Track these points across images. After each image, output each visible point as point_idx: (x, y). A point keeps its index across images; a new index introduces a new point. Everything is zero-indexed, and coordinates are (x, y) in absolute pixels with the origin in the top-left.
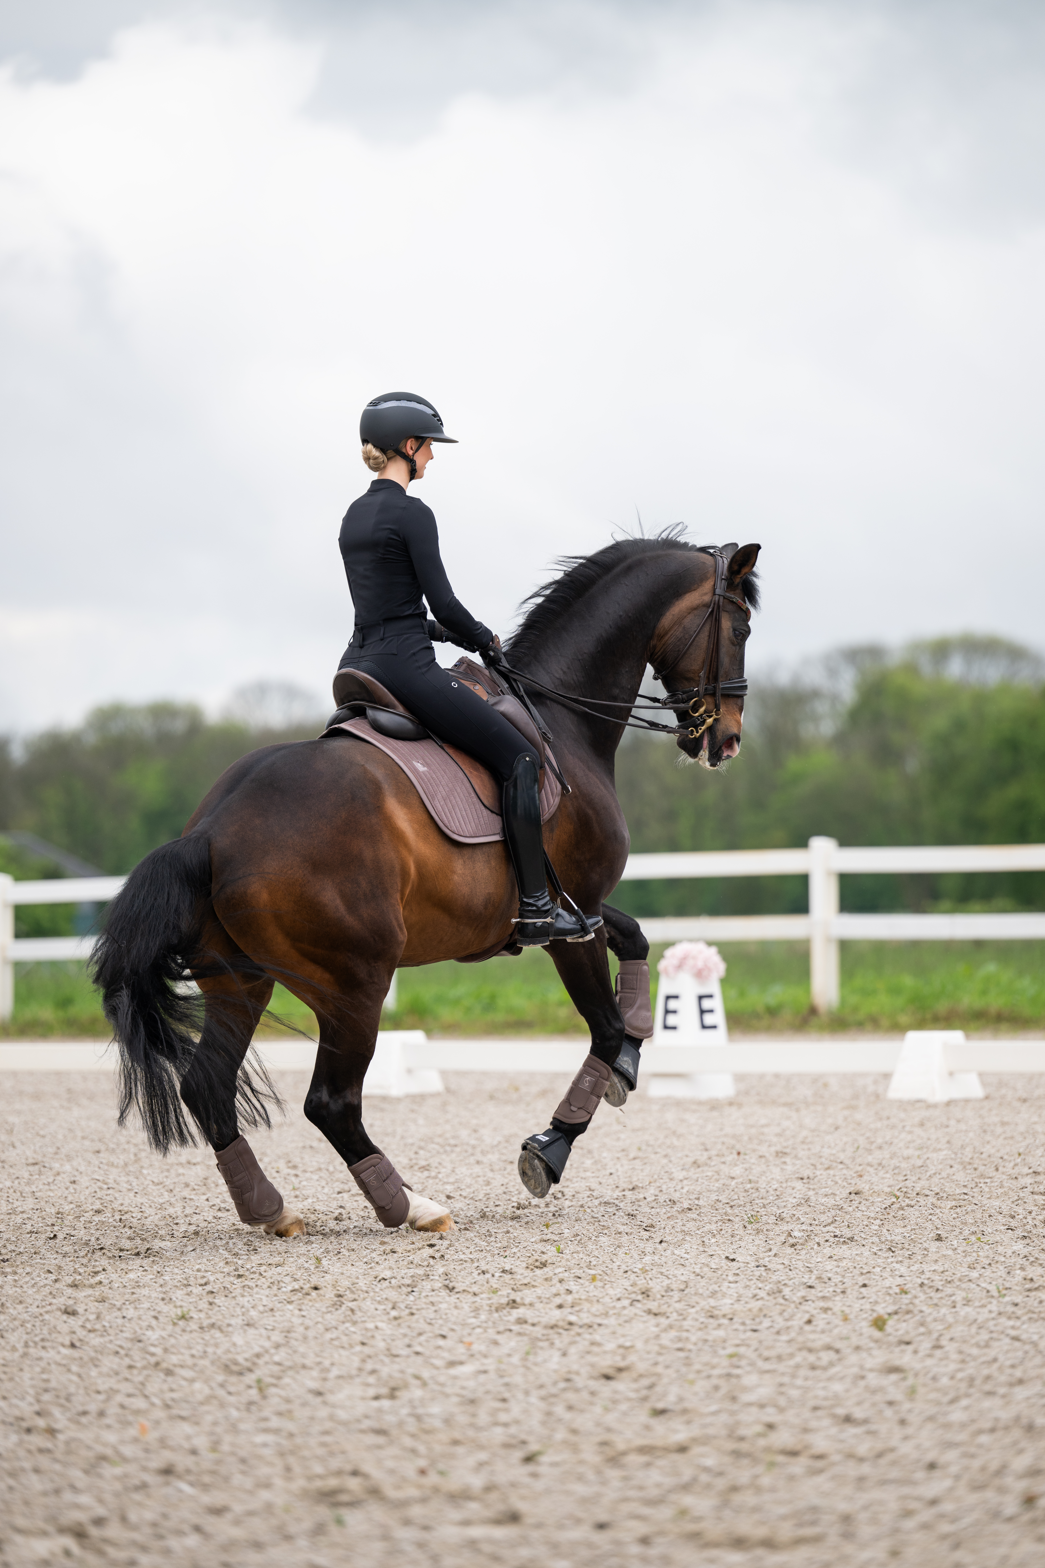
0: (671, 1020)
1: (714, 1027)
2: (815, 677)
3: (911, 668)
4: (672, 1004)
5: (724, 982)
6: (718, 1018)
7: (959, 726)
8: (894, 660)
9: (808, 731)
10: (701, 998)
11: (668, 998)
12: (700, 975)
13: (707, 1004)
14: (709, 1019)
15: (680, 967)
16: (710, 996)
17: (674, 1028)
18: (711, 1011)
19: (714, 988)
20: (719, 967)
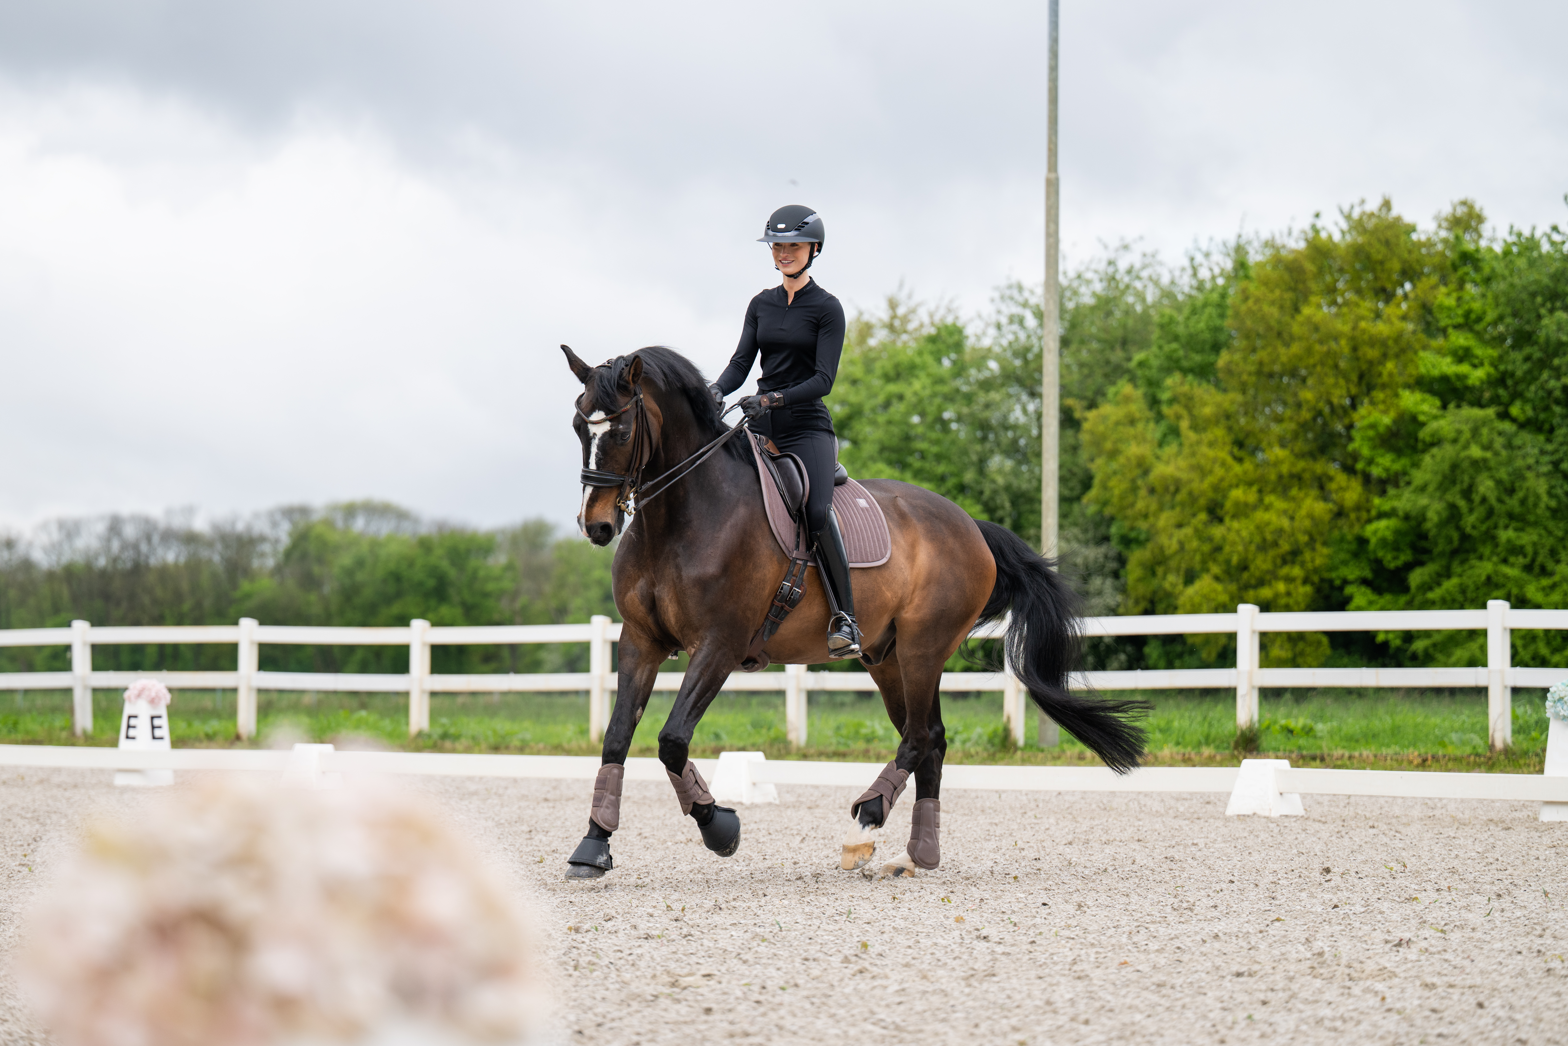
0: (132, 732)
1: (162, 738)
2: (262, 527)
3: (329, 523)
4: (133, 722)
5: (169, 707)
6: (164, 732)
7: (360, 563)
8: (316, 517)
9: (256, 563)
10: (152, 718)
11: (130, 717)
12: (153, 702)
13: (157, 722)
14: (158, 733)
15: (139, 695)
16: (159, 717)
17: (133, 738)
18: (160, 727)
19: (163, 712)
20: (167, 698)
